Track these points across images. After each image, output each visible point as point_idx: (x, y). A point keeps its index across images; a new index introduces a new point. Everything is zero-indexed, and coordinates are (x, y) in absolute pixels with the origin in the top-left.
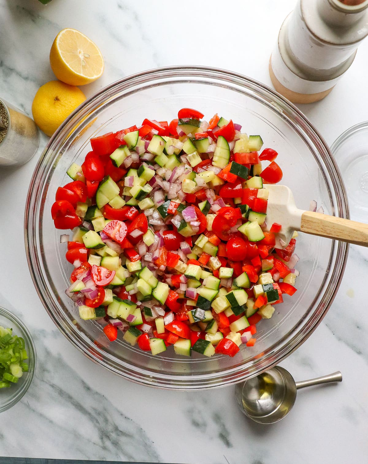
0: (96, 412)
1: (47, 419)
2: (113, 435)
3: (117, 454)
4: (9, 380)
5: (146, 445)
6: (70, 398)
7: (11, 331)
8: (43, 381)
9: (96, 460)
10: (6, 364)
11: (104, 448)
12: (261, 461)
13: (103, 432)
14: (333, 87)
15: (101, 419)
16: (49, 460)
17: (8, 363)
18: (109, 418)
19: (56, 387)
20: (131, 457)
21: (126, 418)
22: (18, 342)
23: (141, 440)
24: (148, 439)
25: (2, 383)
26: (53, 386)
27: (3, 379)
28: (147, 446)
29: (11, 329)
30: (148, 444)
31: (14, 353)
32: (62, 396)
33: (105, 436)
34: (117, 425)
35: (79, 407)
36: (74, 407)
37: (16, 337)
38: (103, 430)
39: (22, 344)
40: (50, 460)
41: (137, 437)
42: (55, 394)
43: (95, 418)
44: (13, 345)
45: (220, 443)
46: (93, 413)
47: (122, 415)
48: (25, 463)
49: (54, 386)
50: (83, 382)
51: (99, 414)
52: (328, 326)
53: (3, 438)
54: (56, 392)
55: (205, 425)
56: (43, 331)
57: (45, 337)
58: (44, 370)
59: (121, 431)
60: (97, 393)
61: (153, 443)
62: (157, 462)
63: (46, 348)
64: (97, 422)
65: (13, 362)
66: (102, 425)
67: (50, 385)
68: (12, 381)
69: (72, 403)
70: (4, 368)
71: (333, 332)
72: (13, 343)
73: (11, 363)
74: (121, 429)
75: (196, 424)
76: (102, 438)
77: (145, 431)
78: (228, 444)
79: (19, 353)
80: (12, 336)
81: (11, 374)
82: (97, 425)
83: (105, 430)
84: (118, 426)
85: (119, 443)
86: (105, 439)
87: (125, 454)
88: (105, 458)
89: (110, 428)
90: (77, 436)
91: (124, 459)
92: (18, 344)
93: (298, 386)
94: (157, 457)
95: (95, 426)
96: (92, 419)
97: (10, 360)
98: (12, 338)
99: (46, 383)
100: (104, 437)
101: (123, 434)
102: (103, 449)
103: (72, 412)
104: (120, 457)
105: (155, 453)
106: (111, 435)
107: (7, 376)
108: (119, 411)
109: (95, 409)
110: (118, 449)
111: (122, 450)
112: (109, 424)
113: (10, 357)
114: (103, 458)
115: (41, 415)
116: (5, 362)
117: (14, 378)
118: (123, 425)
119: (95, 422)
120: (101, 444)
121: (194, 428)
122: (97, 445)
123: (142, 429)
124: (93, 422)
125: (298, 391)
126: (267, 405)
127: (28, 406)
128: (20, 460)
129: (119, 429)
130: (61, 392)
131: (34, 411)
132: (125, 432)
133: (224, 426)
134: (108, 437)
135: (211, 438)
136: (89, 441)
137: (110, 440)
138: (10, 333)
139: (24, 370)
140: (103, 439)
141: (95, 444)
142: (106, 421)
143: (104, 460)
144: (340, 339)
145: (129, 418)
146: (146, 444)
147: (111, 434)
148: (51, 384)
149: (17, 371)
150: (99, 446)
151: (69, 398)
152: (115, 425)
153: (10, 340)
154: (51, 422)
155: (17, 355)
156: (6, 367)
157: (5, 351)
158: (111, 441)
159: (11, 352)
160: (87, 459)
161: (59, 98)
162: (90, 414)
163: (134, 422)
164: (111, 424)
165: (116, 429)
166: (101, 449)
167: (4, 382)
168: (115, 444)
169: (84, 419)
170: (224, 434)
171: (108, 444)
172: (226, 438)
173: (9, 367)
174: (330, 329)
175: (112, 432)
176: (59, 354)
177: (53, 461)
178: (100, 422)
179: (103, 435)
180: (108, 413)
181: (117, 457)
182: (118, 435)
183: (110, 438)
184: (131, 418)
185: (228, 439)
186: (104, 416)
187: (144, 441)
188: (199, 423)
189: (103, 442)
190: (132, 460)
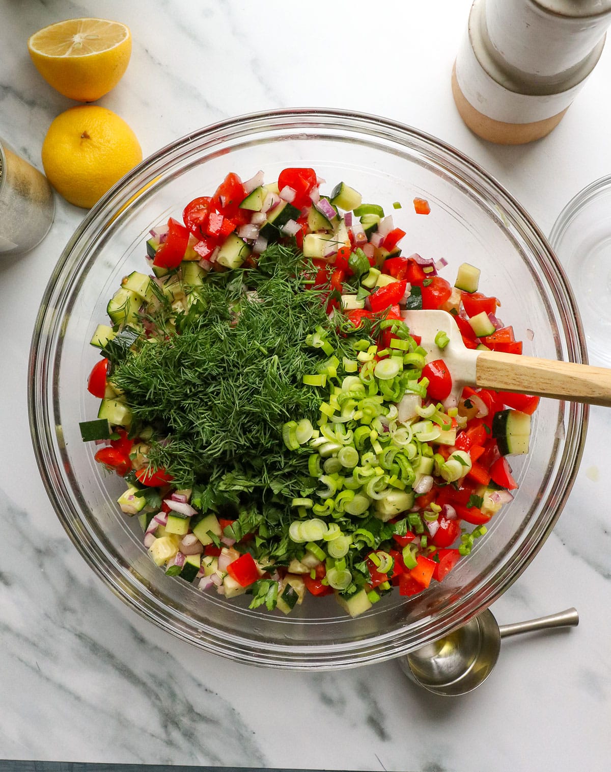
0: (155, 682)
1: (70, 693)
2: (185, 721)
3: (191, 754)
5: (241, 738)
6: (110, 657)
8: (64, 628)
9: (156, 764)
11: (170, 743)
12: (439, 764)
13: (167, 715)
14: (566, 110)
15: (163, 694)
16: (75, 764)
18: (177, 691)
19: (85, 637)
20: (215, 758)
21: (206, 690)
23: (234, 729)
24: (245, 726)
26: (80, 636)
30: (244, 735)
32: (96, 654)
34: (192, 702)
35: (126, 672)
36: (117, 672)
38: (167, 711)
40: (77, 765)
41: (225, 723)
42: (85, 651)
43: (153, 691)
45: (367, 733)
46: (150, 683)
47: (200, 685)
48: (34, 769)
49: (83, 636)
50: (133, 630)
51: (160, 684)
54: (86, 647)
55: (342, 701)
56: (62, 541)
57: (66, 551)
58: (65, 609)
59: (199, 714)
60: (156, 648)
61: (254, 733)
62: (261, 767)
63: (68, 572)
64: (157, 697)
66: (166, 703)
67: (76, 635)
69: (113, 665)
71: (562, 541)
74: (198, 710)
75: (327, 700)
76: (166, 727)
77: (239, 714)
78: (382, 734)
82: (158, 702)
83: (170, 710)
84: (193, 705)
85: (195, 733)
86: (171, 727)
88: (171, 761)
89: (179, 708)
90: (122, 722)
91: (203, 762)
93: (503, 632)
94: (260, 758)
95: (154, 705)
96: (148, 692)
99: (69, 631)
100: (169, 723)
101: (202, 718)
102: (168, 744)
103: (115, 680)
104: (196, 758)
105: (257, 750)
106: (181, 721)
108: (194, 680)
109: (153, 676)
110: (193, 744)
111: (200, 746)
112: (178, 702)
114: (167, 761)
115: (60, 687)
118: (202, 703)
119: (153, 698)
120: (164, 736)
121: (323, 708)
122: (157, 738)
123: (234, 709)
124: (150, 699)
125: (503, 641)
126: (450, 667)
127: (38, 671)
128: (25, 765)
129: (195, 710)
130: (95, 647)
131: (48, 679)
132: (205, 715)
133: (375, 703)
134: (176, 724)
135: (354, 726)
136: (143, 730)
137: (180, 729)
140: (168, 727)
141: (153, 736)
142: (173, 695)
143: (170, 764)
144: (574, 553)
145: (211, 690)
146: (241, 735)
147: (182, 718)
148: (77, 633)
150: (161, 739)
151: (108, 657)
152: (187, 701)
154: (78, 698)
158: (182, 730)
160: (140, 763)
161: (89, 133)
162: (144, 684)
163: (221, 698)
164: (182, 702)
165: (190, 709)
166: (165, 744)
168: (189, 735)
169: (135, 693)
170: (375, 717)
171: (176, 735)
172: (379, 724)
174: (558, 535)
175: (183, 715)
176: (91, 581)
177: (81, 766)
178: (162, 698)
179: (167, 721)
180: (176, 683)
181: (193, 758)
182: (194, 721)
183: (180, 726)
184: (216, 691)
185: (383, 727)
186: (170, 688)
187: (238, 731)
188: (333, 699)
189: (167, 733)
190: (217, 764)
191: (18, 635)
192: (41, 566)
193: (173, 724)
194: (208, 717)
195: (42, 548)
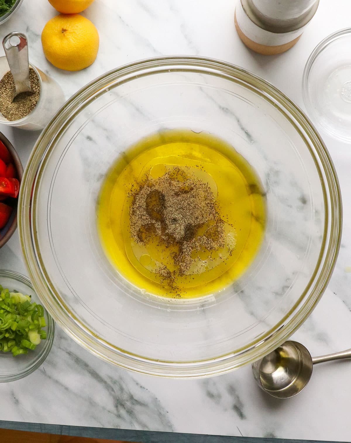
0: (112, 381)
1: (62, 385)
2: (128, 404)
3: (131, 423)
4: (27, 347)
5: (160, 414)
7: (30, 298)
8: (60, 348)
9: (110, 428)
10: (25, 330)
11: (119, 416)
12: (273, 433)
13: (118, 400)
15: (116, 388)
16: (63, 426)
17: (27, 330)
18: (124, 386)
20: (144, 426)
21: (141, 387)
22: (36, 309)
23: (156, 409)
24: (162, 408)
25: (20, 349)
26: (69, 353)
27: (21, 346)
28: (161, 416)
29: (30, 296)
30: (162, 413)
31: (33, 320)
32: (79, 364)
33: (120, 404)
34: (132, 393)
35: (95, 375)
36: (90, 375)
37: (35, 305)
38: (118, 398)
39: (41, 312)
40: (65, 427)
41: (151, 406)
42: (72, 362)
43: (110, 386)
44: (31, 312)
45: (234, 415)
46: (109, 381)
47: (137, 384)
48: (40, 428)
49: (71, 353)
51: (115, 383)
52: (344, 303)
53: (18, 403)
54: (72, 360)
55: (219, 397)
58: (61, 338)
59: (136, 400)
61: (168, 412)
62: (171, 431)
64: (113, 390)
65: (32, 329)
66: (118, 393)
67: (67, 352)
68: (30, 348)
69: (88, 371)
70: (23, 335)
71: (349, 309)
72: (32, 310)
73: (29, 330)
74: (136, 398)
75: (211, 395)
76: (117, 407)
77: (159, 401)
78: (241, 415)
79: (38, 320)
80: (31, 303)
81: (29, 340)
82: (113, 393)
83: (120, 398)
84: (133, 395)
85: (134, 411)
86: (120, 407)
87: (140, 423)
88: (119, 426)
89: (125, 397)
90: (92, 403)
91: (138, 428)
92: (37, 311)
93: (314, 361)
94: (170, 427)
95: (111, 394)
96: (108, 387)
97: (29, 327)
98: (30, 305)
99: (63, 350)
101: (138, 402)
102: (118, 417)
103: (88, 379)
104: (134, 425)
105: (169, 422)
106: (126, 404)
107: (25, 343)
108: (134, 381)
109: (111, 378)
110: (132, 418)
111: (137, 419)
112: (125, 393)
113: (29, 324)
114: (117, 426)
115: (57, 382)
116: (24, 329)
117: (32, 345)
118: (138, 394)
119: (110, 390)
120: (115, 412)
121: (208, 399)
122: (112, 413)
123: (156, 398)
124: (108, 391)
125: (314, 366)
126: (282, 379)
127: (44, 372)
128: (35, 426)
129: (134, 398)
130: (77, 360)
131: (50, 377)
132: (140, 401)
133: (238, 397)
134: (123, 405)
135: (226, 410)
136: (104, 408)
137: (125, 408)
138: (29, 301)
139: (42, 338)
141: (109, 412)
142: (122, 389)
143: (118, 428)
145: (144, 387)
146: (160, 413)
147: (126, 402)
148: (68, 351)
149: (35, 338)
150: (114, 414)
151: (85, 366)
152: (130, 393)
153: (29, 307)
154: (67, 389)
155: (36, 322)
156: (24, 333)
157: (23, 318)
159: (29, 319)
160: (101, 427)
162: (105, 382)
163: (149, 392)
164: (127, 393)
165: (131, 397)
166: (116, 416)
167: (21, 348)
168: (130, 412)
169: (99, 387)
170: (238, 406)
171: (123, 412)
172: (240, 410)
173: (27, 333)
174: (347, 306)
175: (127, 401)
178: (115, 391)
179: (118, 403)
180: (124, 382)
181: (132, 426)
182: (133, 404)
183: (125, 407)
184: (147, 388)
185: (242, 411)
186: (120, 384)
187: (158, 410)
188: (214, 395)
189: (118, 410)
190: (146, 429)
193: (121, 406)
194: (142, 402)
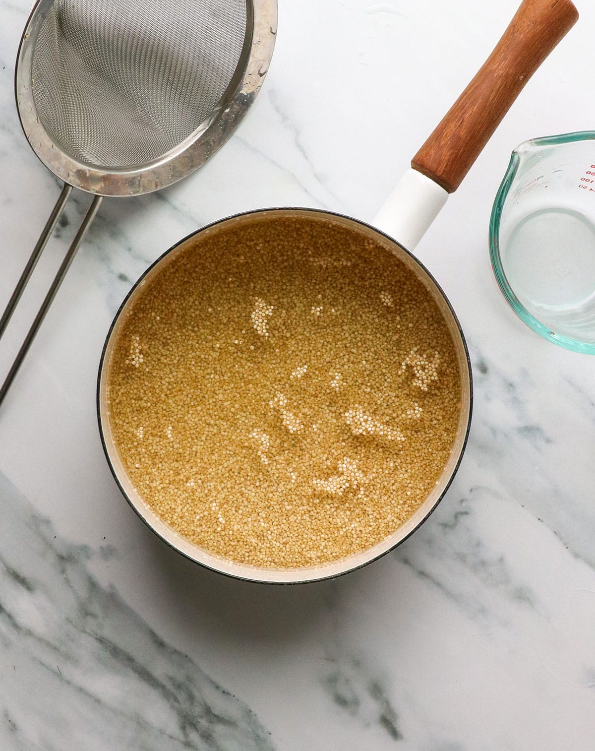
0: (174, 685)
1: (91, 696)
2: (203, 723)
5: (257, 738)
6: (129, 660)
8: (85, 632)
11: (188, 744)
13: (185, 717)
15: (182, 697)
18: (196, 693)
19: (106, 641)
21: (224, 692)
23: (250, 729)
24: (262, 727)
26: (101, 640)
28: (260, 740)
30: (260, 736)
32: (117, 658)
33: (189, 724)
34: (209, 704)
35: (145, 675)
36: (137, 675)
38: (185, 713)
41: (243, 724)
42: (106, 655)
43: (172, 693)
45: (381, 732)
46: (169, 686)
47: (217, 687)
50: (153, 635)
51: (179, 687)
52: (557, 535)
53: (16, 729)
54: (106, 651)
55: (356, 702)
56: (84, 548)
57: (88, 557)
58: (86, 614)
59: (216, 716)
60: (175, 651)
61: (270, 734)
63: (90, 577)
64: (176, 700)
66: (185, 705)
67: (97, 639)
69: (133, 669)
71: (565, 544)
74: (216, 712)
75: (341, 701)
76: (183, 728)
77: (256, 715)
78: (395, 734)
82: (176, 704)
83: (189, 713)
84: (211, 707)
85: (213, 735)
86: (189, 729)
89: (197, 710)
90: (141, 724)
95: (172, 707)
96: (167, 694)
99: (90, 635)
100: (187, 725)
101: (220, 719)
102: (186, 745)
103: (134, 684)
106: (199, 722)
108: (212, 682)
109: (171, 679)
110: (210, 745)
111: (218, 747)
112: (196, 704)
115: (81, 690)
118: (219, 705)
119: (172, 701)
120: (182, 737)
121: (337, 708)
122: (175, 739)
123: (251, 711)
124: (169, 701)
127: (58, 675)
129: (213, 712)
130: (115, 651)
131: (68, 683)
132: (223, 716)
133: (387, 703)
134: (194, 726)
135: (368, 725)
136: (162, 732)
137: (197, 731)
140: (186, 729)
141: (171, 737)
142: (191, 698)
144: (577, 556)
145: (229, 692)
146: (258, 736)
147: (200, 720)
148: (98, 636)
150: (180, 741)
152: (205, 704)
154: (98, 701)
158: (200, 732)
162: (163, 687)
163: (238, 700)
164: (200, 704)
165: (208, 711)
166: (183, 745)
168: (207, 737)
169: (154, 695)
170: (388, 717)
171: (194, 737)
172: (391, 723)
174: (561, 539)
175: (201, 717)
176: (112, 586)
178: (181, 701)
179: (185, 722)
180: (194, 685)
182: (211, 722)
183: (198, 728)
184: (233, 693)
185: (395, 726)
186: (188, 690)
187: (254, 731)
188: (347, 699)
189: (186, 735)
191: (40, 640)
192: (63, 572)
193: (191, 726)
194: (225, 718)
195: (65, 554)
